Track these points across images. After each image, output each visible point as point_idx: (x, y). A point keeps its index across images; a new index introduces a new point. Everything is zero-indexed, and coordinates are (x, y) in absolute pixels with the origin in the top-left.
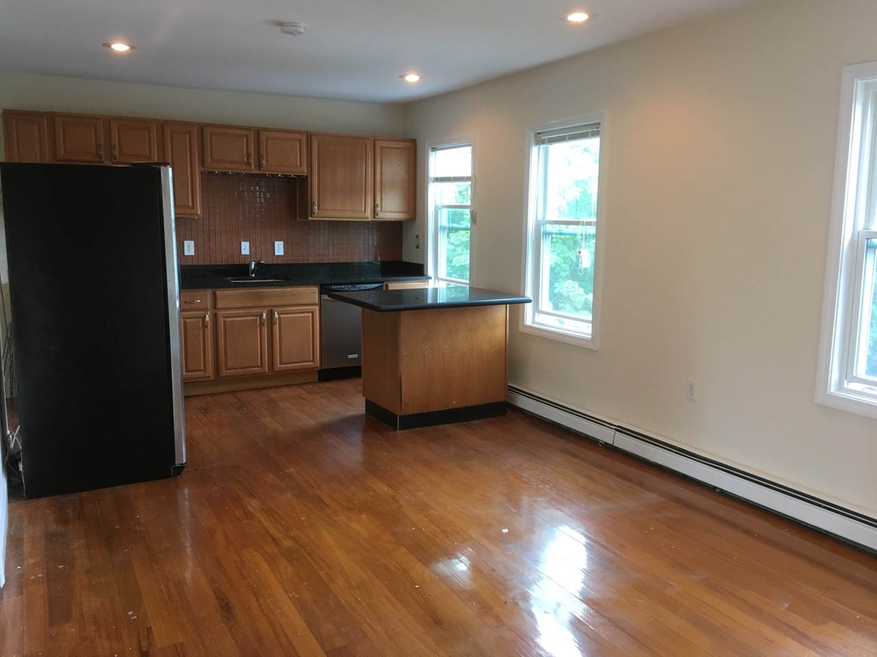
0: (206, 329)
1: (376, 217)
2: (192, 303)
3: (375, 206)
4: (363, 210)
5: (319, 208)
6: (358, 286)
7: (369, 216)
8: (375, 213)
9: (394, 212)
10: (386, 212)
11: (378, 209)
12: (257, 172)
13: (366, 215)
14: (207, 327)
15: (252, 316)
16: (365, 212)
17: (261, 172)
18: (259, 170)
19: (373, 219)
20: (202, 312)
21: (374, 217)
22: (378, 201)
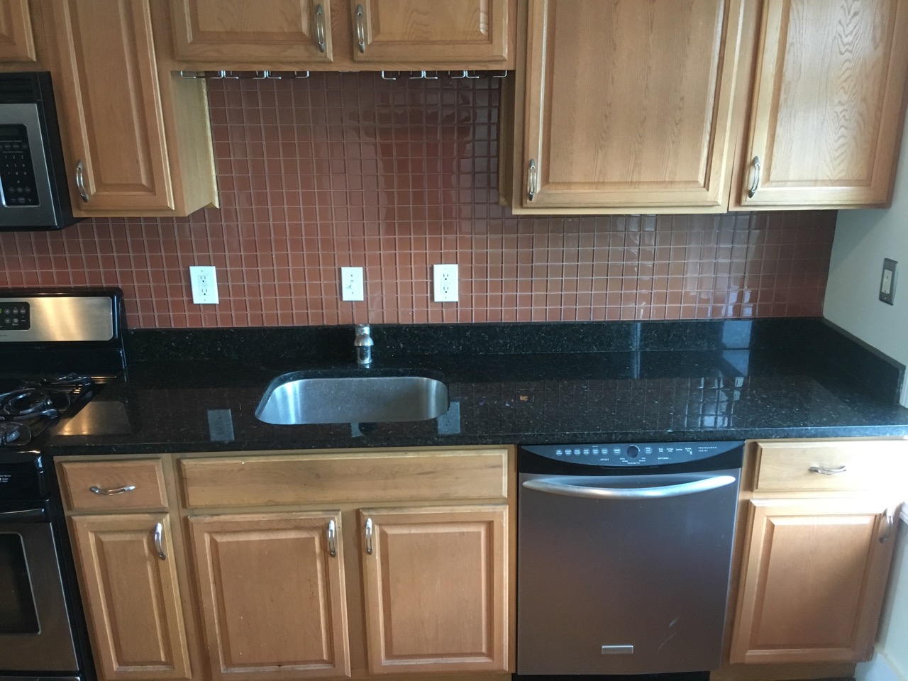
0: (161, 562)
1: (746, 200)
2: (119, 488)
3: (745, 164)
4: (701, 180)
5: (546, 180)
6: (648, 450)
7: (719, 199)
8: (741, 188)
9: (815, 182)
10: (784, 182)
11: (756, 175)
12: (346, 67)
13: (709, 196)
14: (164, 558)
15: (297, 528)
16: (706, 185)
17: (356, 68)
18: (352, 59)
19: (733, 209)
20: (147, 517)
21: (738, 201)
22: (759, 149)
